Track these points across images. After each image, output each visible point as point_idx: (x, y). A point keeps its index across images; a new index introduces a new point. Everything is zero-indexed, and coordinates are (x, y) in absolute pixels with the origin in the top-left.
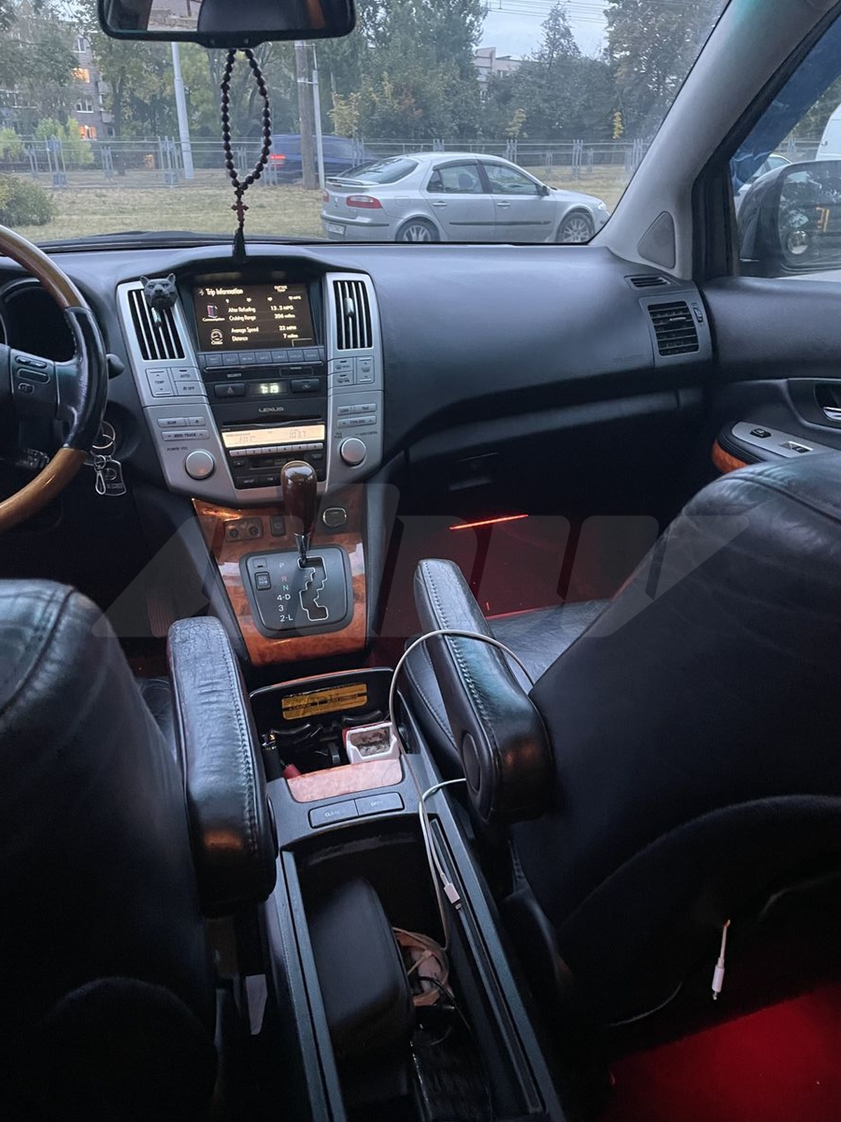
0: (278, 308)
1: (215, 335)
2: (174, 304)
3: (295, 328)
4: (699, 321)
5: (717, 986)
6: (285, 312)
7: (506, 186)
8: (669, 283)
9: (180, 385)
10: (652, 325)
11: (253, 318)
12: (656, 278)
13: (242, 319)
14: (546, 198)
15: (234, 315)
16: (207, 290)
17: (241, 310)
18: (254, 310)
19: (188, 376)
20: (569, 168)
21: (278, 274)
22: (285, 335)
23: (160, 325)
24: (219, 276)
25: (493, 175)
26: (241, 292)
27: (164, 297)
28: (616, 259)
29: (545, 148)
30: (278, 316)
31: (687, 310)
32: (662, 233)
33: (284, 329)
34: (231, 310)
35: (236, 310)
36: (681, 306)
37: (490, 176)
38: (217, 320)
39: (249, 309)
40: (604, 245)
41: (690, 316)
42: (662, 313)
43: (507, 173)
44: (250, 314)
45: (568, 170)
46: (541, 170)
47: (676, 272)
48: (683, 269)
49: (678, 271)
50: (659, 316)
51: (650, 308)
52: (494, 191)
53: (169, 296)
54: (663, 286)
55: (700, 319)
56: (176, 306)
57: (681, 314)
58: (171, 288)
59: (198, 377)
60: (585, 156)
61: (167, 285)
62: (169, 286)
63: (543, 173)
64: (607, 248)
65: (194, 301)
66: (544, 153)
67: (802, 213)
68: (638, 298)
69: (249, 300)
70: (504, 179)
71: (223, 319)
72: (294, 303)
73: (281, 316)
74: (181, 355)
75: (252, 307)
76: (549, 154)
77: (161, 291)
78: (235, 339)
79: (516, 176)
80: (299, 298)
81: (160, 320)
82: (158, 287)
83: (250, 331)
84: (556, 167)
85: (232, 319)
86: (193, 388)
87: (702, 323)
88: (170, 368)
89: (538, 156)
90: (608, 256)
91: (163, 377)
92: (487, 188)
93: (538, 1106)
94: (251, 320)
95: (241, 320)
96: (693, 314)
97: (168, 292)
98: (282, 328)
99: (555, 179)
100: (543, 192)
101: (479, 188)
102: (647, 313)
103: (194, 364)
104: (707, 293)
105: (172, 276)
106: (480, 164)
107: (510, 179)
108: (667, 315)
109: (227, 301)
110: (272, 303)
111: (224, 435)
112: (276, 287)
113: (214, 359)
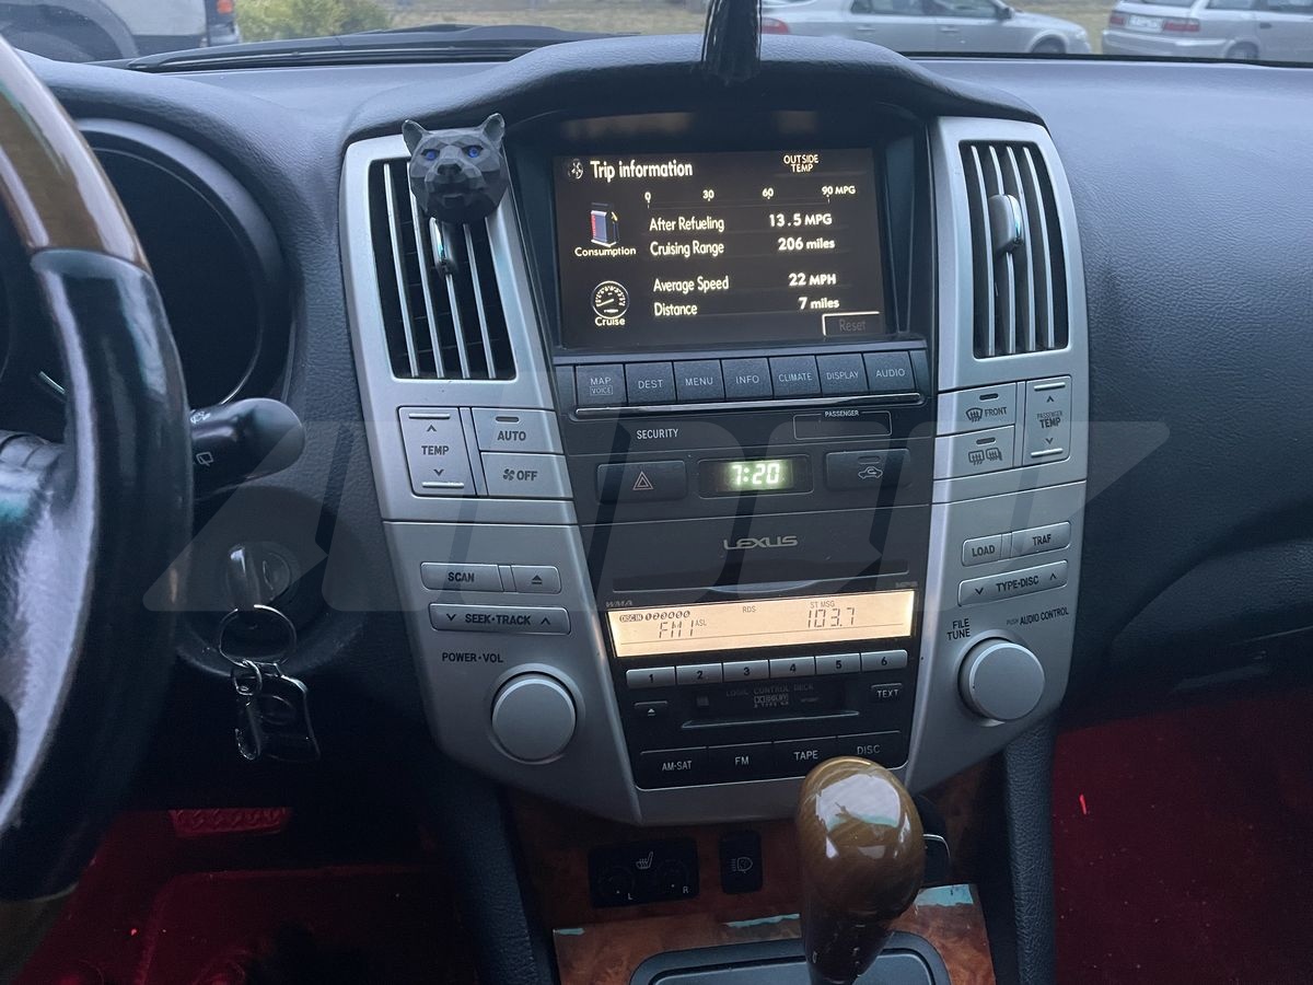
0: (789, 218)
1: (605, 297)
2: (495, 208)
3: (832, 279)
6: (809, 233)
9: (496, 464)
11: (717, 249)
13: (685, 251)
15: (665, 238)
16: (595, 163)
17: (686, 224)
18: (720, 226)
19: (522, 436)
21: (797, 120)
22: (804, 300)
23: (451, 272)
24: (629, 123)
26: (684, 170)
27: (466, 185)
30: (789, 244)
33: (802, 283)
34: (656, 225)
35: (670, 226)
38: (614, 253)
39: (708, 224)
44: (709, 237)
52: (936, 13)
53: (481, 184)
56: (500, 209)
58: (489, 159)
59: (551, 441)
61: (478, 148)
62: (485, 152)
65: (553, 194)
69: (709, 195)
71: (632, 251)
72: (834, 205)
73: (796, 244)
74: (506, 368)
75: (715, 217)
77: (456, 168)
78: (662, 310)
80: (851, 190)
81: (450, 256)
82: (451, 155)
83: (706, 286)
85: (658, 250)
86: (534, 474)
88: (471, 408)
91: (447, 433)
94: (709, 255)
95: (681, 256)
97: (479, 173)
98: (797, 280)
103: (542, 397)
105: (495, 121)
109: (648, 196)
110: (775, 206)
111: (614, 616)
112: (788, 159)
113: (601, 382)
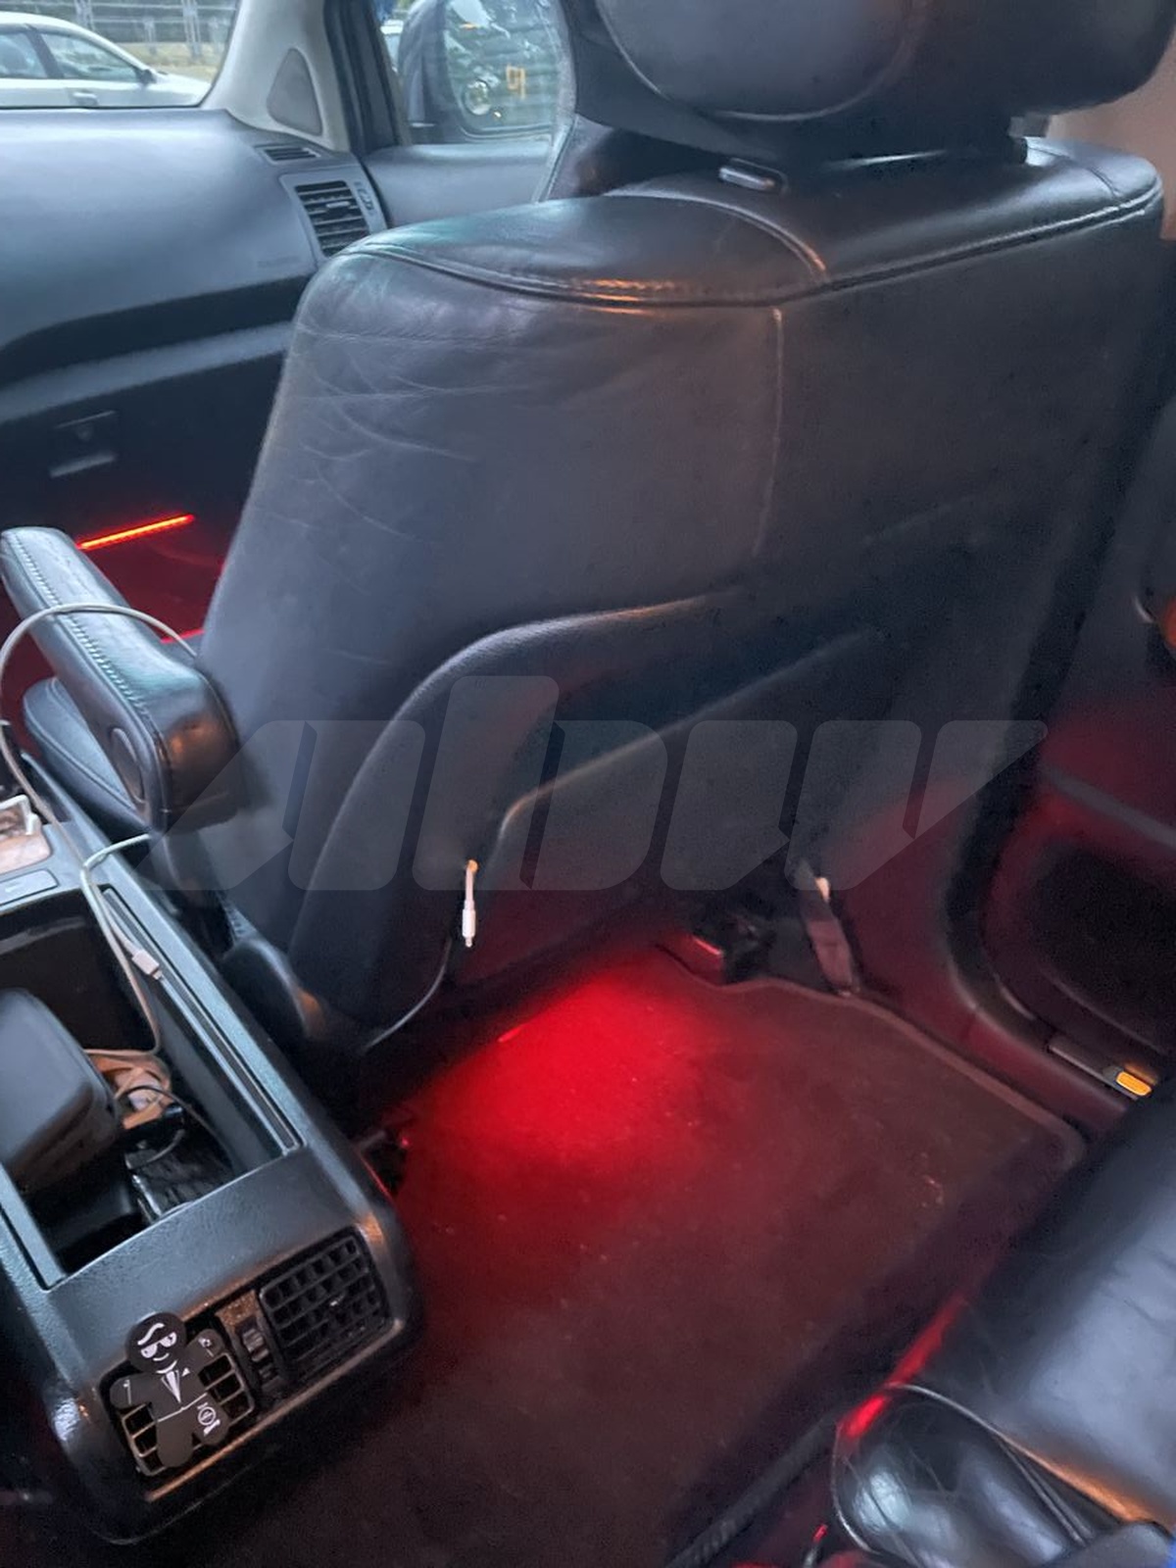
4: (369, 208)
5: (468, 929)
7: (84, 68)
8: (318, 155)
10: (305, 213)
12: (299, 149)
14: (152, 87)
20: (184, 46)
25: (60, 51)
28: (238, 125)
29: (140, 13)
31: (348, 192)
32: (293, 84)
36: (339, 188)
37: (55, 52)
40: (219, 107)
41: (353, 201)
42: (315, 197)
43: (83, 49)
45: (182, 49)
46: (141, 47)
47: (325, 141)
48: (335, 136)
49: (330, 137)
50: (313, 202)
51: (299, 189)
52: (66, 75)
54: (312, 160)
55: (369, 205)
57: (342, 198)
60: (205, 27)
63: (146, 53)
64: (226, 112)
66: (140, 21)
67: (489, 71)
68: (277, 177)
70: (79, 58)
76: (150, 24)
79: (98, 53)
84: (161, 44)
87: (372, 211)
89: (131, 25)
90: (228, 121)
92: (54, 70)
93: (293, 1144)
96: (358, 199)
99: (165, 62)
100: (145, 77)
101: (42, 73)
102: (294, 197)
104: (373, 171)
106: (33, 34)
107: (90, 58)
108: (322, 200)
